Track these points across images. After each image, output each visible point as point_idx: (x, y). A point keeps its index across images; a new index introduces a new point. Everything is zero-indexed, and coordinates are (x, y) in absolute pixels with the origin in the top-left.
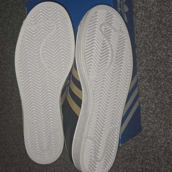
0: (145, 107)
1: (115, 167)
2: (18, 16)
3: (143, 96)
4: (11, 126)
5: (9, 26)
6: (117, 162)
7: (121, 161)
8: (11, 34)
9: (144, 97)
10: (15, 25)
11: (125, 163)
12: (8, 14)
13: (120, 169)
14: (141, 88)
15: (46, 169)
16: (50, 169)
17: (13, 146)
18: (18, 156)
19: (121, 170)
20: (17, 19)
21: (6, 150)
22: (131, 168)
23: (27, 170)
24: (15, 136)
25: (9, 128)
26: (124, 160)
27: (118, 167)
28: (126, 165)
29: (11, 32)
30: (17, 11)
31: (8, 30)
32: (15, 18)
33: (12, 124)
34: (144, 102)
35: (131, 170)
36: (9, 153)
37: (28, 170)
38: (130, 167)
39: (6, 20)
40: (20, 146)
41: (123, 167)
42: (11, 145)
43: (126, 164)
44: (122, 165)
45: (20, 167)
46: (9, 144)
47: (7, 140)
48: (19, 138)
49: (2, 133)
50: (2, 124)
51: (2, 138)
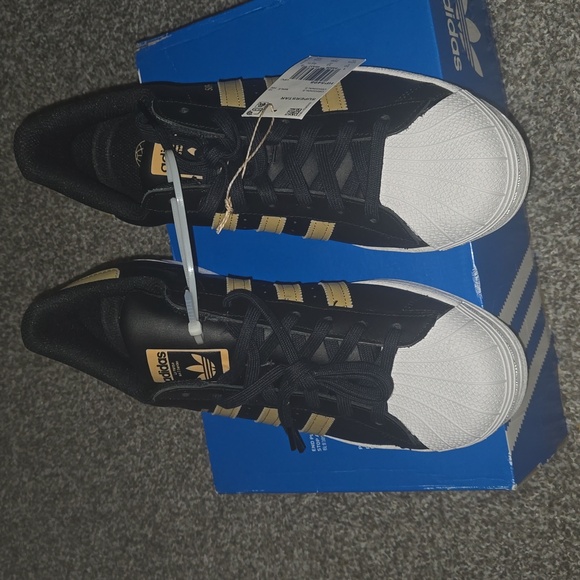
0: (562, 317)
1: (454, 519)
2: (112, 15)
3: (557, 281)
4: (91, 391)
5: (83, 51)
6: (464, 502)
7: (478, 498)
8: (88, 77)
9: (559, 283)
10: (103, 45)
11: (490, 505)
12: (77, 11)
13: (473, 527)
14: (548, 252)
15: (214, 532)
16: (227, 531)
17: (99, 457)
18: (115, 490)
19: (477, 529)
20: (108, 27)
21: (75, 472)
22: (514, 521)
23: (146, 536)
24: (104, 423)
25: (84, 398)
26: (487, 496)
27: (468, 521)
28: (494, 513)
29: (91, 70)
31: (78, 65)
32: (102, 22)
34: (560, 302)
35: (513, 528)
36: (86, 479)
37: (150, 536)
38: (508, 518)
39: (69, 30)
40: (120, 458)
41: (483, 521)
42: (92, 454)
43: (494, 509)
44: (481, 513)
45: (122, 525)
46: (85, 449)
47: (78, 435)
48: (119, 430)
49: (60, 415)
50: (59, 383)
51: (57, 430)
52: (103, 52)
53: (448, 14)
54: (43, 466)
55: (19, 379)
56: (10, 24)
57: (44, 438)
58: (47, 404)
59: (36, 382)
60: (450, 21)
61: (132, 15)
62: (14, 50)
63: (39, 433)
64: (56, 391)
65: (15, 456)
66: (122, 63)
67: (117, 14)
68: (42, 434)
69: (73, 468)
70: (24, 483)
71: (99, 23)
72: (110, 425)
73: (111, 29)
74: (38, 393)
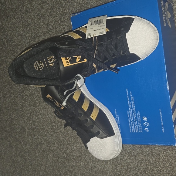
1: (156, 155)
2: (60, 7)
4: (50, 114)
5: (51, 17)
6: (159, 150)
7: (163, 149)
8: (52, 25)
10: (57, 16)
11: (166, 151)
12: (50, 6)
13: (161, 157)
15: (84, 156)
16: (88, 156)
17: (51, 133)
18: (56, 143)
19: (162, 158)
20: (59, 11)
21: (44, 138)
22: (173, 156)
23: (64, 156)
24: (53, 124)
25: (48, 116)
26: (166, 148)
27: (160, 155)
28: (167, 153)
29: (53, 23)
30: (59, 2)
31: (50, 21)
32: (57, 9)
33: (51, 112)
35: (173, 158)
36: (47, 140)
37: (65, 156)
38: (172, 155)
39: (47, 11)
40: (58, 134)
41: (164, 156)
42: (49, 133)
43: (168, 152)
44: (164, 153)
45: (57, 153)
46: (47, 131)
47: (45, 127)
48: (57, 126)
49: (40, 121)
50: (40, 112)
51: (39, 125)
52: (57, 18)
53: (163, 10)
54: (35, 136)
55: (29, 110)
56: (30, 9)
57: (35, 128)
58: (37, 118)
59: (34, 111)
60: (163, 12)
61: (66, 8)
62: (31, 17)
63: (34, 126)
64: (40, 114)
65: (27, 132)
66: (62, 21)
67: (62, 7)
68: (35, 126)
69: (43, 136)
70: (29, 140)
71: (56, 10)
72: (55, 124)
73: (60, 11)
74: (34, 114)
